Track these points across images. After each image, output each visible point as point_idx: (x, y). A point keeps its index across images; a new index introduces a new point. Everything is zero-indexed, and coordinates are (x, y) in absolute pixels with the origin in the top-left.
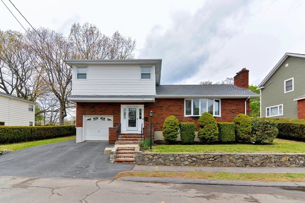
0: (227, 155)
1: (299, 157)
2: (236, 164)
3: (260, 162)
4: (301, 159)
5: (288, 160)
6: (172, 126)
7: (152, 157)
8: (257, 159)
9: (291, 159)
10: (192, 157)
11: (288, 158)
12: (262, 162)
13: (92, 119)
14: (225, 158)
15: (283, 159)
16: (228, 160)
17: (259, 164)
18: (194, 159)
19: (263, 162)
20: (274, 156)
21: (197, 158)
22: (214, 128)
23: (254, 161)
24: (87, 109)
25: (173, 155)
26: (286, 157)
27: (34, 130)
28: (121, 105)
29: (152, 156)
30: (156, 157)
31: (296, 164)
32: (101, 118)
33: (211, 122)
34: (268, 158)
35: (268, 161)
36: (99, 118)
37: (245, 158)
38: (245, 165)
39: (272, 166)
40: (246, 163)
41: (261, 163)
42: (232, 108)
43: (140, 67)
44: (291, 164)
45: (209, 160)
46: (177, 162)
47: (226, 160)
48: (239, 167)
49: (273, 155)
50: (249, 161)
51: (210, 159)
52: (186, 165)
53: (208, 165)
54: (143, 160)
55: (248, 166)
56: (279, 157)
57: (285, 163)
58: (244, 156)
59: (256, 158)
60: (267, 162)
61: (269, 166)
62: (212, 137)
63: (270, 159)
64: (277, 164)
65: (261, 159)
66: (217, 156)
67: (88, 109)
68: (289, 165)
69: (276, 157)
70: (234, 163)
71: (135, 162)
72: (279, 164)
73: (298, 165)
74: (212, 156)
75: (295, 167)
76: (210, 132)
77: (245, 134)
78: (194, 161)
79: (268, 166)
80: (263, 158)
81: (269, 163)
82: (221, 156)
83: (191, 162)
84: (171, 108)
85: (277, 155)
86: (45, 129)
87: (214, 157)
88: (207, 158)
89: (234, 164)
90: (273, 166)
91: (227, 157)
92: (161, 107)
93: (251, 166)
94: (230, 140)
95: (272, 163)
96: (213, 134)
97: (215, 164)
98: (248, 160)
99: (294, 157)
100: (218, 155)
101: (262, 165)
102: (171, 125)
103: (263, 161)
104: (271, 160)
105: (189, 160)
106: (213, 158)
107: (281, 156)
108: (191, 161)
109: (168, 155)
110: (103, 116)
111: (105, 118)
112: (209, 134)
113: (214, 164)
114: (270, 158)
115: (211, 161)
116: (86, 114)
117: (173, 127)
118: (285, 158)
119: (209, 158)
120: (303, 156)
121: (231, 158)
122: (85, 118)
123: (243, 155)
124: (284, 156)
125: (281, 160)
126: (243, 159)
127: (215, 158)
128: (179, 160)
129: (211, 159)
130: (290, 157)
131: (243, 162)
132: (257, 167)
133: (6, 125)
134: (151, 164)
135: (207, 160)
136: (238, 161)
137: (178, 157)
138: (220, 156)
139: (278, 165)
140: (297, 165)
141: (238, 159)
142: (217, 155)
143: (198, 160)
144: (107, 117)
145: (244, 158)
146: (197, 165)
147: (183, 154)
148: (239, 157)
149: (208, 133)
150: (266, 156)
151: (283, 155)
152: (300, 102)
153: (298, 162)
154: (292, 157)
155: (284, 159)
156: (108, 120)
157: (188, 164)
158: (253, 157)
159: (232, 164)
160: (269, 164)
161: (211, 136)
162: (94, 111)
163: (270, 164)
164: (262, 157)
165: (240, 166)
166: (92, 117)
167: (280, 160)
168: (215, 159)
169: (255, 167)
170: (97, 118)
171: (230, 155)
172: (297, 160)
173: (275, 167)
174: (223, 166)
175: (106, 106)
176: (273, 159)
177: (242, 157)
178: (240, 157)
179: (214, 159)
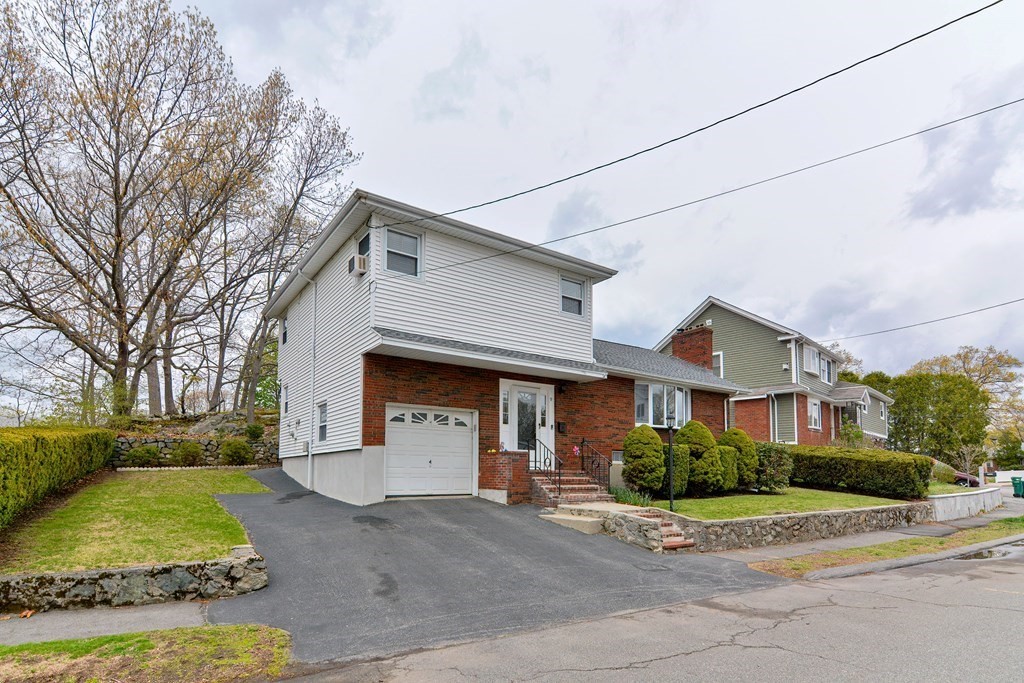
7: (721, 531)
10: (775, 525)
13: (408, 418)
18: (778, 529)
21: (780, 527)
24: (402, 383)
25: (751, 522)
28: (501, 380)
29: (721, 527)
32: (436, 417)
36: (431, 417)
46: (756, 539)
51: (795, 528)
52: (768, 544)
53: (794, 539)
67: (407, 383)
82: (807, 518)
83: (776, 537)
87: (800, 521)
89: (819, 533)
92: (592, 396)
105: (772, 532)
108: (775, 533)
109: (745, 524)
110: (443, 411)
111: (447, 418)
116: (397, 397)
128: (760, 533)
134: (719, 548)
137: (758, 528)
143: (783, 531)
144: (453, 415)
146: (782, 542)
152: (739, 405)
156: (456, 424)
157: (772, 541)
162: (423, 391)
166: (408, 411)
170: (425, 416)
175: (461, 376)
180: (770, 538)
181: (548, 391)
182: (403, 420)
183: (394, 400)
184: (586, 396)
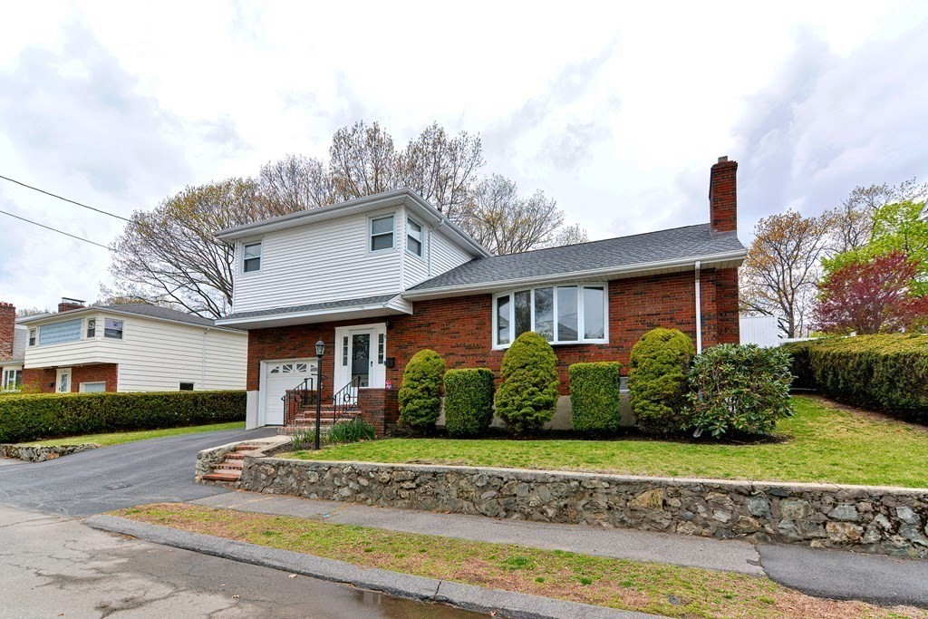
0: (452, 472)
1: (710, 496)
2: (479, 504)
3: (555, 503)
4: (719, 505)
5: (660, 503)
6: (415, 380)
7: (273, 470)
8: (544, 493)
9: (675, 502)
10: (359, 475)
11: (660, 494)
12: (562, 504)
13: (281, 369)
14: (445, 482)
15: (640, 498)
16: (455, 489)
17: (551, 512)
18: (364, 482)
19: (566, 506)
20: (607, 485)
21: (369, 479)
22: (534, 385)
23: (534, 499)
24: (267, 346)
25: (318, 466)
26: (651, 492)
27: (204, 400)
28: (337, 329)
29: (274, 467)
30: (282, 471)
31: (697, 524)
32: (298, 366)
33: (526, 365)
34: (582, 489)
35: (583, 502)
36: (295, 366)
37: (505, 486)
38: (507, 510)
39: (599, 524)
40: (508, 504)
41: (560, 509)
42: (648, 311)
43: (370, 218)
44: (677, 520)
45: (402, 488)
46: (325, 489)
47: (449, 489)
48: (486, 515)
49: (602, 480)
50: (517, 498)
51: (405, 485)
52: (343, 499)
53: (400, 502)
54: (256, 479)
55: (515, 516)
56: (624, 488)
57: (649, 516)
58: (502, 479)
59: (542, 487)
60: (580, 508)
61: (588, 524)
62: (525, 415)
63: (591, 495)
64: (618, 516)
65: (556, 494)
66: (422, 477)
67: (270, 345)
68: (666, 523)
69: (614, 490)
70: (472, 501)
71: (239, 483)
72: (625, 519)
73: (706, 526)
74: (410, 475)
75: (694, 534)
76: (520, 399)
77: (654, 401)
78: (363, 489)
79: (584, 523)
80: (564, 488)
81: (588, 509)
82: (435, 474)
83: (358, 492)
84: (454, 327)
85: (618, 483)
86: (235, 397)
87: (416, 477)
88: (397, 482)
89: (471, 504)
90: (605, 524)
91: (452, 478)
93: (527, 517)
94: (598, 424)
95: (598, 510)
96: (530, 403)
97: (417, 499)
98: (515, 495)
99: (685, 492)
100: (427, 473)
101: (564, 516)
102: (412, 379)
103: (566, 502)
104: (594, 500)
105: (351, 484)
106: (413, 481)
107: (633, 488)
108: (356, 487)
109: (306, 467)
110: (302, 361)
111: (305, 366)
112: (516, 403)
113: (416, 502)
114: (591, 491)
115: (408, 489)
116: (266, 357)
117: (416, 383)
118: (647, 495)
119: (403, 481)
120: (727, 493)
121: (462, 483)
122: (266, 368)
123: (500, 475)
124: (644, 486)
125: (634, 503)
126: (499, 491)
127: (417, 481)
128: (330, 483)
129: (408, 483)
130: (670, 490)
131: (500, 500)
132: (543, 521)
133: (196, 389)
134: (271, 491)
135: (396, 486)
136: (485, 495)
137: (327, 476)
138: (430, 477)
139: (623, 521)
140: (700, 529)
141: (483, 488)
142: (422, 473)
143: (374, 487)
145: (501, 488)
146: (369, 501)
147: (338, 466)
148: (485, 483)
149: (513, 400)
150: (576, 483)
151: (642, 483)
153: (705, 515)
154: (677, 494)
155: (643, 499)
157: (348, 497)
158: (532, 483)
159: (465, 504)
160: (587, 515)
161: (523, 411)
163: (593, 516)
164: (560, 486)
165: (488, 513)
166: (280, 364)
167: (628, 500)
168: (418, 486)
169: (539, 520)
170: (291, 366)
171: (459, 473)
172: (701, 508)
173: (611, 526)
174: (440, 509)
176: (600, 495)
177: (496, 482)
178: (488, 483)
179: (414, 485)
180: (345, 492)
181: (381, 328)
182: (277, 371)
183: (263, 358)
184: (420, 326)
